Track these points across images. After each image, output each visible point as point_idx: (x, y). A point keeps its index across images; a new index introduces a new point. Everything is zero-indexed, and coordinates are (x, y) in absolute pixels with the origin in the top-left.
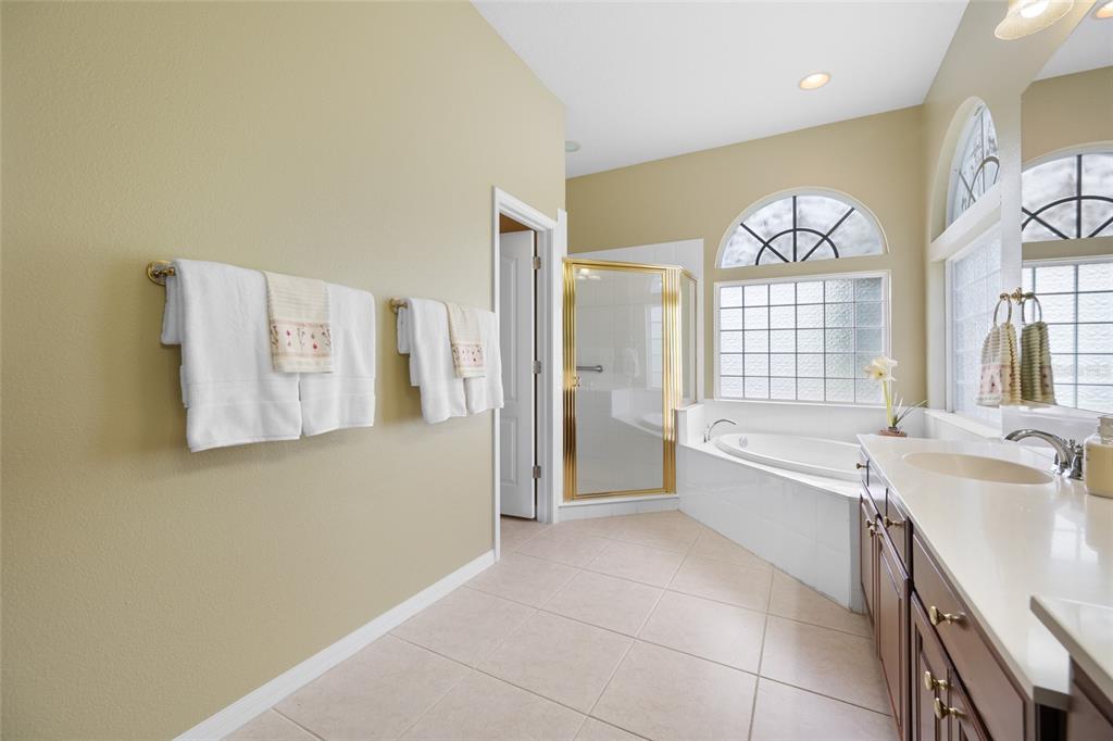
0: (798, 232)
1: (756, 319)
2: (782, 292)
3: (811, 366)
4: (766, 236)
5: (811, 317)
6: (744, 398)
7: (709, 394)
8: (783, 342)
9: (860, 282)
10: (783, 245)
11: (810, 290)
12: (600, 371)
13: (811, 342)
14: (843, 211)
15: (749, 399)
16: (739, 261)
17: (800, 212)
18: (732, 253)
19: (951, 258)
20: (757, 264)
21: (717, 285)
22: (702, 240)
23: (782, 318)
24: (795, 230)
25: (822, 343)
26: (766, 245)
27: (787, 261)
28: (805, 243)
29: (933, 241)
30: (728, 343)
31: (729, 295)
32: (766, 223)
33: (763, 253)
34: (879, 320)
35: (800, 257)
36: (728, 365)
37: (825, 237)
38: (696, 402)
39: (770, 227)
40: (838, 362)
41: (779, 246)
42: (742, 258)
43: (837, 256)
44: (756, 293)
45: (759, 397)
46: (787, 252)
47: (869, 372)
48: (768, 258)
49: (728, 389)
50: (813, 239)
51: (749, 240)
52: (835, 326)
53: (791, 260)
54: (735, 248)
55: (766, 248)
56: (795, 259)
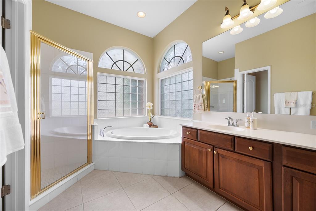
0: (124, 62)
1: (111, 88)
4: (115, 60)
6: (107, 117)
10: (120, 65)
17: (125, 55)
18: (103, 63)
20: (112, 68)
21: (98, 73)
26: (115, 63)
27: (121, 70)
29: (158, 73)
31: (102, 79)
32: (115, 55)
34: (143, 92)
35: (125, 70)
36: (101, 105)
37: (131, 66)
39: (116, 57)
42: (106, 65)
43: (134, 72)
44: (111, 80)
46: (121, 67)
48: (115, 67)
49: (101, 114)
50: (128, 65)
51: (109, 60)
53: (122, 70)
54: (103, 61)
56: (123, 70)
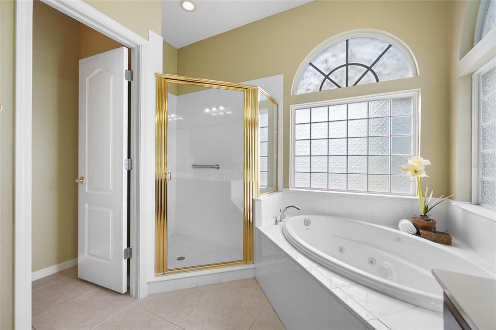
0: (349, 67)
1: (319, 131)
2: (338, 112)
3: (358, 165)
4: (327, 70)
5: (357, 129)
6: (310, 188)
7: (286, 185)
8: (338, 147)
9: (395, 100)
10: (339, 77)
11: (358, 110)
12: (218, 168)
13: (358, 147)
14: (383, 48)
15: (314, 189)
16: (308, 90)
17: (351, 51)
18: (304, 84)
19: (479, 71)
20: (320, 90)
21: (292, 107)
22: (283, 75)
23: (338, 130)
24: (347, 65)
25: (366, 149)
26: (327, 77)
27: (339, 87)
28: (355, 73)
29: (460, 60)
30: (300, 149)
31: (301, 116)
32: (327, 61)
33: (325, 83)
34: (409, 130)
35: (351, 83)
36: (300, 165)
37: (369, 69)
38: (277, 190)
39: (329, 64)
40: (378, 162)
41: (336, 77)
42: (310, 87)
43: (378, 80)
44: (319, 114)
45: (321, 187)
46: (341, 81)
47: (406, 170)
48: (328, 86)
49: (299, 182)
50: (360, 71)
51: (315, 74)
52: (376, 135)
53: (344, 87)
54: (305, 81)
55: (327, 79)
56: (347, 86)
